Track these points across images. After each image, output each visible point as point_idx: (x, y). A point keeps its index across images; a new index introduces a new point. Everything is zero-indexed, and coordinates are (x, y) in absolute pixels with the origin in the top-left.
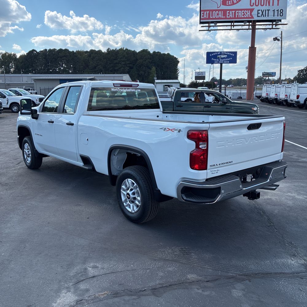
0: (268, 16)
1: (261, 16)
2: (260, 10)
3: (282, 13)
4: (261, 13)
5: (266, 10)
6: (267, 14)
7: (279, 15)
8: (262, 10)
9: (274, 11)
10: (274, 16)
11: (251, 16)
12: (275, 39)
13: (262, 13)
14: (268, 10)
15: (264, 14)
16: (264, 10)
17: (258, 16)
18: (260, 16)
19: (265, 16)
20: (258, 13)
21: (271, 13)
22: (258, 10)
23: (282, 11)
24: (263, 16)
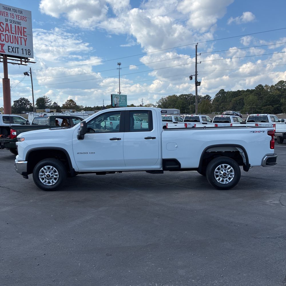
0: (18, 53)
1: (12, 52)
2: (10, 47)
3: (30, 52)
4: (11, 50)
5: (15, 47)
6: (17, 51)
7: (27, 54)
8: (11, 47)
9: (23, 49)
10: (23, 54)
11: (2, 50)
12: (26, 74)
13: (13, 49)
14: (18, 48)
15: (14, 51)
16: (14, 47)
17: (9, 52)
18: (10, 52)
19: (16, 53)
20: (9, 49)
21: (20, 51)
22: (8, 46)
23: (29, 51)
24: (14, 53)
